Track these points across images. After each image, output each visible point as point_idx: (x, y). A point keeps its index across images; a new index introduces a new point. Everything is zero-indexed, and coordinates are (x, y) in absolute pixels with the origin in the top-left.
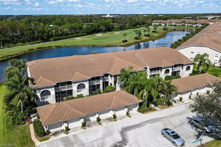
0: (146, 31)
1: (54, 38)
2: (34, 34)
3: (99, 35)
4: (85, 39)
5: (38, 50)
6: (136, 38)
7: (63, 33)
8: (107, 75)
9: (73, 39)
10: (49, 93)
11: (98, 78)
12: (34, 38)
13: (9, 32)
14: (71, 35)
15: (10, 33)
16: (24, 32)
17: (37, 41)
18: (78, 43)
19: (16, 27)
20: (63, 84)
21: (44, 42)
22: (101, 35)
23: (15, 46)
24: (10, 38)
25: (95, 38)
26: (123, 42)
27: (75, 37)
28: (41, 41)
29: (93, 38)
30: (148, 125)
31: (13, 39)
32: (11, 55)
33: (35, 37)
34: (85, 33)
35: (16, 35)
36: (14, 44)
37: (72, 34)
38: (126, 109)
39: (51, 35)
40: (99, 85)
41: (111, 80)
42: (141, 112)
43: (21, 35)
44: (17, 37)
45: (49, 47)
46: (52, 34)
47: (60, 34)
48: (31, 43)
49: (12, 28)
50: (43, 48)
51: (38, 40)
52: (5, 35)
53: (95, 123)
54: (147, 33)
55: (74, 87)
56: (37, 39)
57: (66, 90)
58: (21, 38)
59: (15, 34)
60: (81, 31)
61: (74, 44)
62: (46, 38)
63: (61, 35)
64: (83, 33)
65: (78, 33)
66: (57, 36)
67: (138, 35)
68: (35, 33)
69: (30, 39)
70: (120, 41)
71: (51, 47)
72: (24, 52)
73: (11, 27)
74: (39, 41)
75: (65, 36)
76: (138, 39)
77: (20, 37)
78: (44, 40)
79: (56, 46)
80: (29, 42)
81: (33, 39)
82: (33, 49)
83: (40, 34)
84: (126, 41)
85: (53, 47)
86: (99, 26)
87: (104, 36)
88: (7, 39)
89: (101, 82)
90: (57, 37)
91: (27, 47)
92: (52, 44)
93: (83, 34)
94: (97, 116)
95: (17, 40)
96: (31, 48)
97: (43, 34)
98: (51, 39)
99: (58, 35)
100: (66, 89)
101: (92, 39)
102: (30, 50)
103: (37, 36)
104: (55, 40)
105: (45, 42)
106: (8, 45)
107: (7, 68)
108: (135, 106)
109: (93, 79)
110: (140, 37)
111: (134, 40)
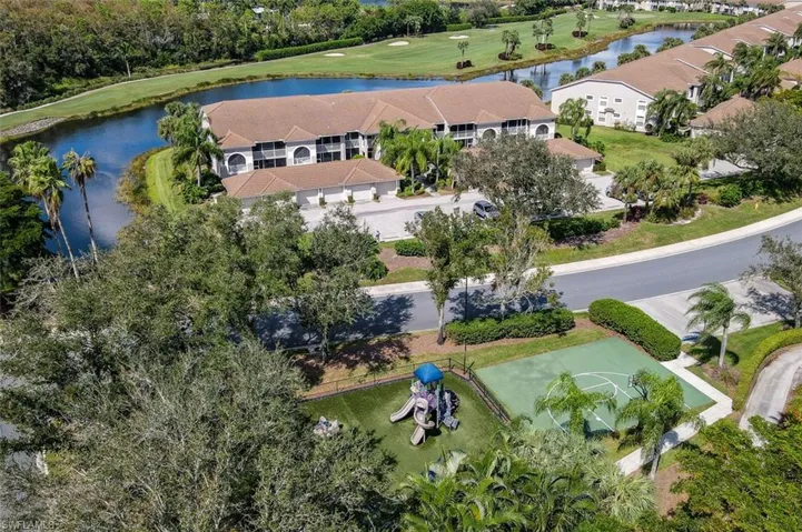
0: (541, 33)
1: (266, 51)
2: (209, 39)
3: (400, 43)
4: (353, 56)
5: (221, 85)
6: (503, 57)
7: (292, 37)
8: (355, 135)
9: (319, 56)
10: (242, 160)
11: (336, 140)
12: (210, 50)
13: (141, 34)
14: (316, 41)
15: (146, 38)
16: (182, 35)
17: (218, 62)
18: (330, 69)
19: (160, 20)
20: (268, 146)
21: (236, 63)
22: (407, 43)
23: (161, 75)
24: (146, 50)
25: (385, 52)
26: (459, 66)
27: (326, 48)
28: (229, 61)
29: (377, 53)
30: (401, 212)
31: (154, 55)
32: (156, 97)
33: (214, 47)
34: (358, 35)
35: (162, 41)
36: (157, 67)
37: (319, 39)
38: (373, 190)
39: (258, 44)
40: (339, 153)
41: (362, 145)
42: (401, 197)
43: (174, 42)
44: (164, 48)
45: (251, 77)
46: (261, 42)
47: (284, 40)
48: (202, 64)
49: (151, 24)
50: (235, 80)
51: (220, 58)
52: (134, 42)
53: (315, 206)
54: (543, 40)
55: (289, 153)
56: (218, 55)
57: (275, 157)
58: (174, 51)
59: (158, 39)
60: (347, 30)
61: (318, 71)
62: (242, 51)
63: (287, 43)
64: (352, 37)
65: (337, 36)
66: (274, 44)
67: (510, 45)
68: (211, 36)
69: (200, 54)
70: (447, 64)
71: (255, 77)
72: (188, 89)
73: (149, 17)
74: (223, 61)
75: (298, 45)
76: (507, 59)
77: (173, 47)
78: (237, 58)
79: (269, 76)
80: (198, 62)
81: (206, 55)
82: (208, 84)
83: (227, 41)
84: (468, 64)
85: (260, 77)
86: (403, 16)
87: (414, 46)
88: (139, 53)
89: (342, 148)
90: (276, 47)
91: (193, 77)
92: (258, 69)
93: (352, 39)
94: (320, 195)
95: (164, 58)
96: (204, 80)
97: (234, 39)
98: (257, 55)
99: (276, 42)
100: (273, 155)
101: (375, 57)
102: (201, 85)
103: (218, 45)
104: (267, 58)
105: (240, 63)
106: (144, 71)
107: (163, 119)
108: (391, 185)
109: (327, 140)
110: (517, 51)
111: (495, 60)
